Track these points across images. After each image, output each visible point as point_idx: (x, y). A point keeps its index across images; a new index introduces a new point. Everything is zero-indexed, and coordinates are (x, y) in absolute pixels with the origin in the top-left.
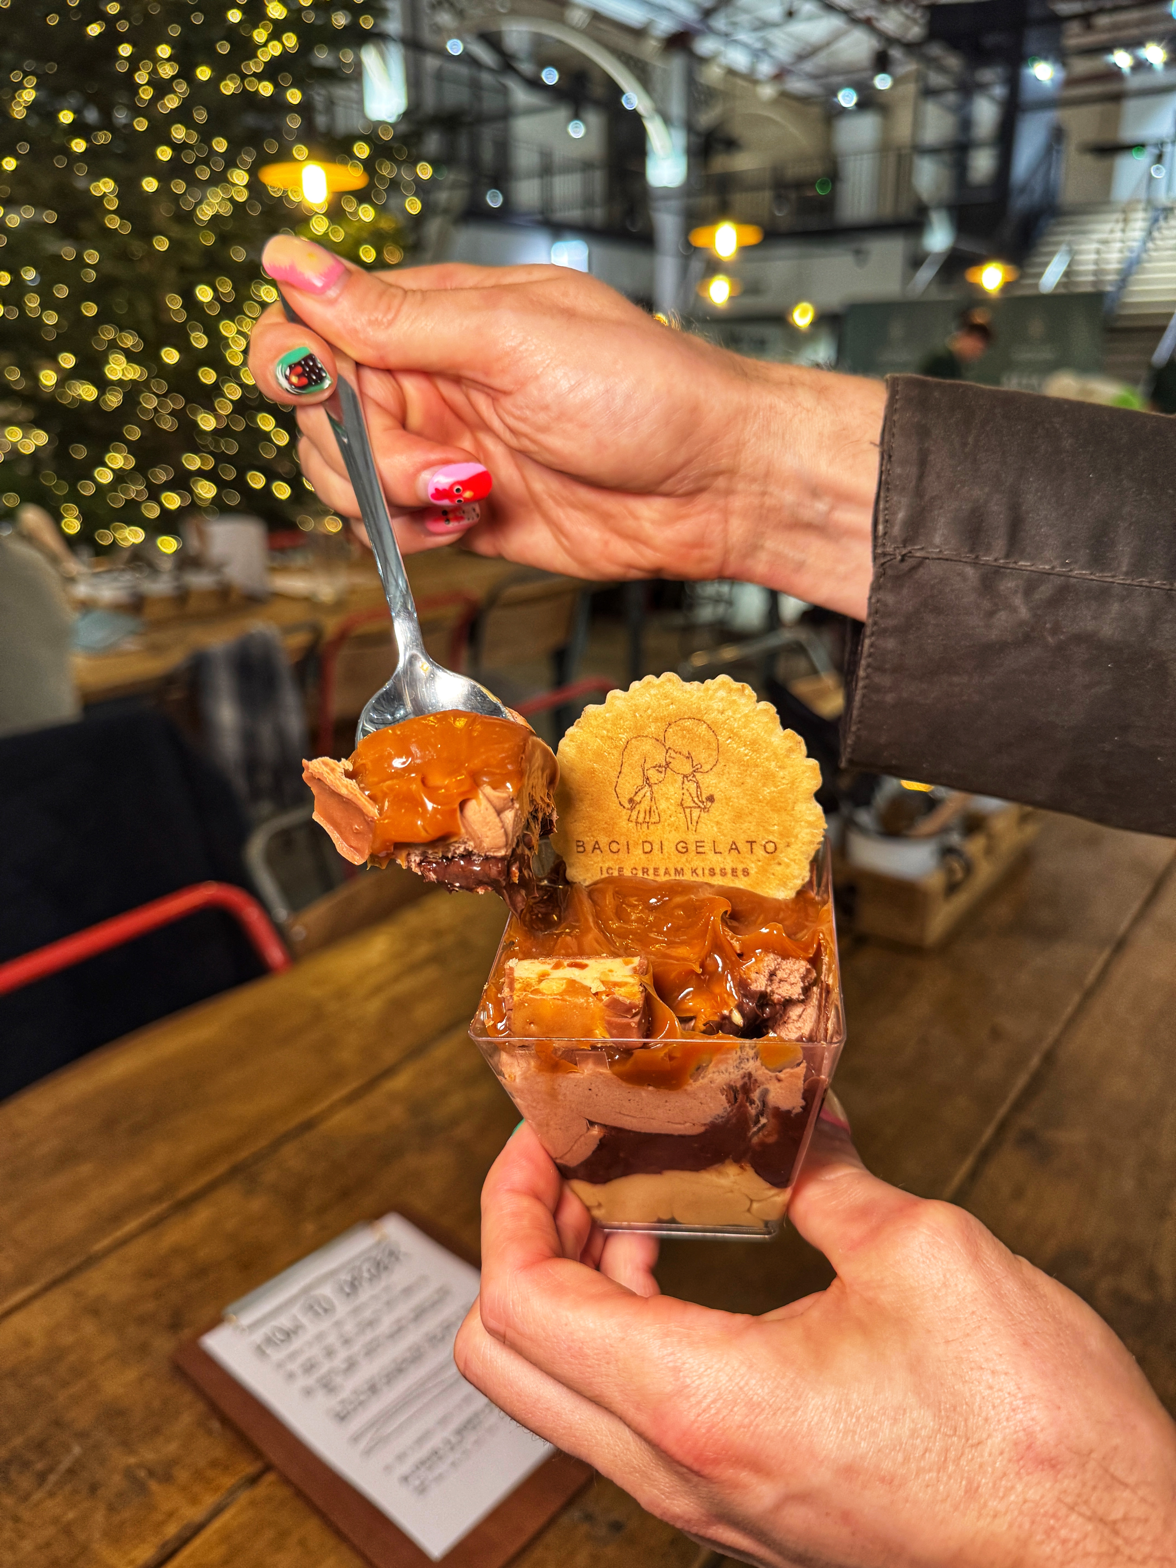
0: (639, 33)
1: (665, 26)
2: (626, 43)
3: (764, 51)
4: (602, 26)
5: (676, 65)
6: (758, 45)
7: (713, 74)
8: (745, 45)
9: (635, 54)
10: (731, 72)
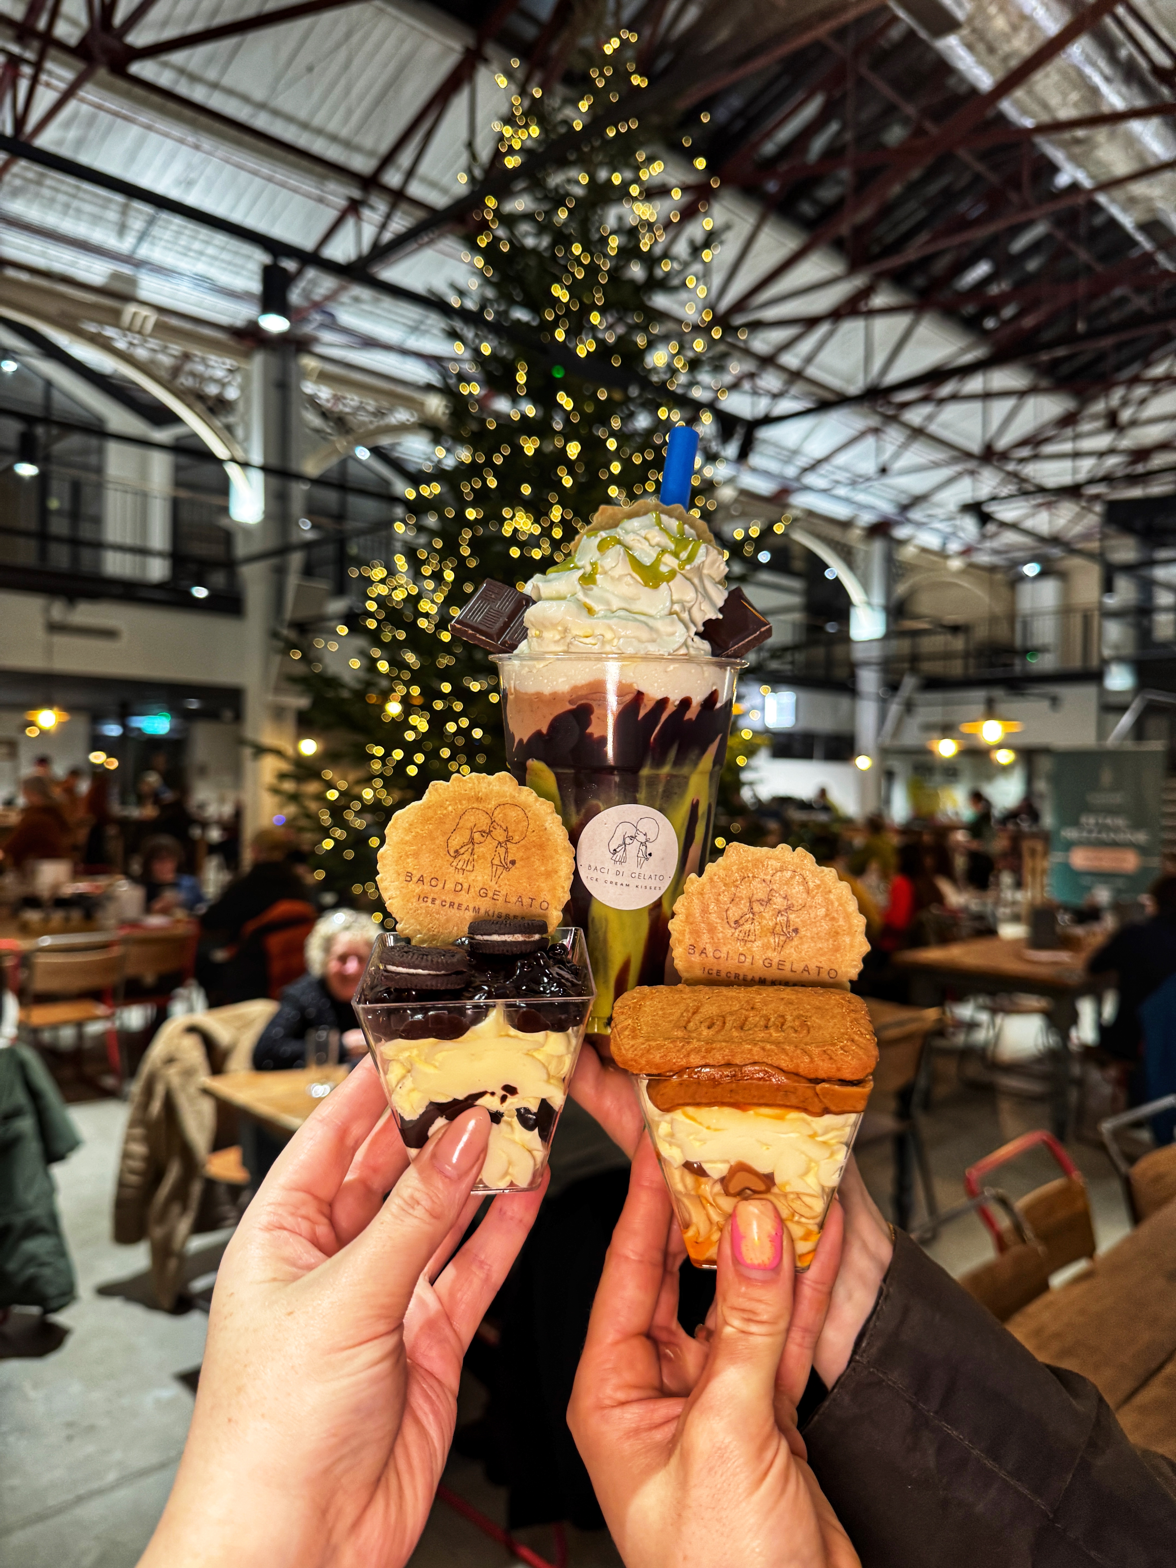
0: (846, 525)
1: (867, 518)
2: (836, 533)
3: (954, 534)
4: (815, 521)
5: (877, 547)
6: (949, 530)
7: (909, 552)
8: (937, 530)
9: (843, 541)
10: (924, 550)
